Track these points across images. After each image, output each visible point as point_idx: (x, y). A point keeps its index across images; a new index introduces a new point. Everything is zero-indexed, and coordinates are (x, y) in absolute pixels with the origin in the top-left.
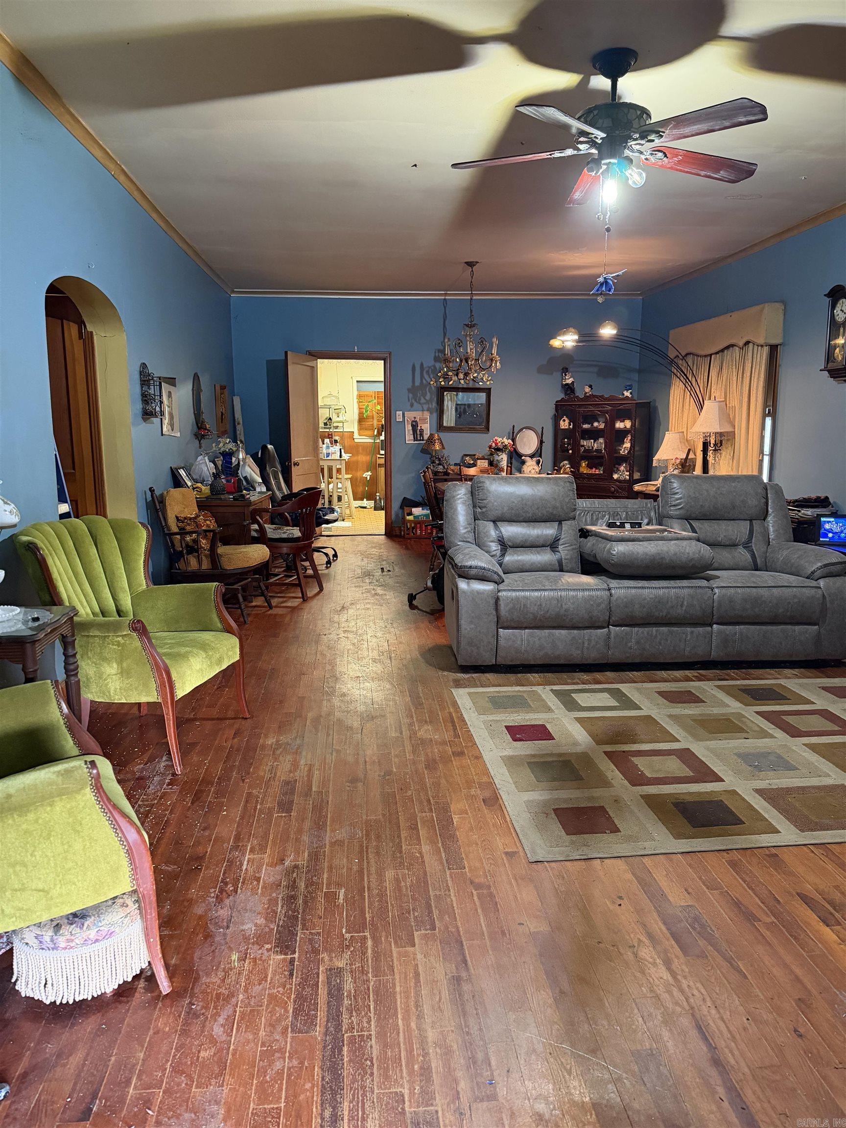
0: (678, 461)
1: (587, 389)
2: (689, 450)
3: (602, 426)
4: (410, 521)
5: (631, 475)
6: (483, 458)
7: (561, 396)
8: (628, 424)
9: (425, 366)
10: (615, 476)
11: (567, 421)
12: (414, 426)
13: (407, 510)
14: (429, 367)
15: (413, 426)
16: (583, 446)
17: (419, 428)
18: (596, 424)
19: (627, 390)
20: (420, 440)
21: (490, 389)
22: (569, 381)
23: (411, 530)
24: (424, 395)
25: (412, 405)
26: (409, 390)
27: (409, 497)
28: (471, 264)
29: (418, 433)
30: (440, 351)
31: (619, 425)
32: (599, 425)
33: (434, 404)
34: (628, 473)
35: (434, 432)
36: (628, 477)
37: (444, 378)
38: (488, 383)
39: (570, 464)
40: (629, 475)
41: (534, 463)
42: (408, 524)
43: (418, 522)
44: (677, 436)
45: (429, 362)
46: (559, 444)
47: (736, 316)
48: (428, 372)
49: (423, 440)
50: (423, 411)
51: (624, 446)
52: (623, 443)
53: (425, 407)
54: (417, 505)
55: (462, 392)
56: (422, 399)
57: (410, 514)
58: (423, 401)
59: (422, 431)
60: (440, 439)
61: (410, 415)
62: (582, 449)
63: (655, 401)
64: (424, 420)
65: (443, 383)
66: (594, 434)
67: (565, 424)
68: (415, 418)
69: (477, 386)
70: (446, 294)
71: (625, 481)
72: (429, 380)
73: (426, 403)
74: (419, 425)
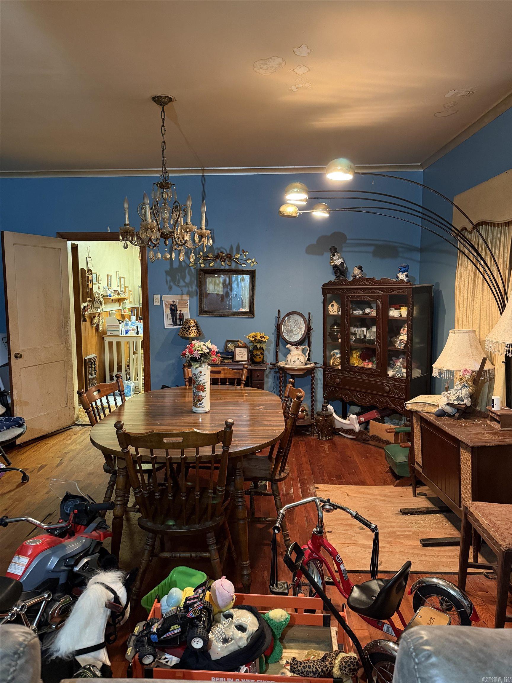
1: (357, 271)
2: (484, 360)
3: (374, 314)
5: (409, 373)
7: (332, 278)
8: (404, 312)
10: (390, 373)
11: (336, 306)
12: (173, 310)
15: (171, 310)
16: (355, 334)
17: (178, 312)
18: (367, 311)
19: (402, 272)
20: (180, 325)
21: (254, 271)
22: (338, 262)
24: (183, 278)
26: (167, 273)
28: (161, 101)
29: (178, 317)
31: (394, 313)
32: (370, 312)
33: (194, 288)
34: (405, 371)
36: (405, 375)
38: (252, 265)
39: (341, 353)
40: (407, 373)
41: (300, 352)
44: (466, 336)
46: (328, 330)
50: (182, 294)
51: (400, 338)
52: (398, 334)
53: (185, 290)
55: (223, 274)
56: (181, 281)
58: (182, 283)
59: (181, 315)
60: (197, 325)
61: (168, 299)
62: (353, 338)
64: (184, 304)
65: (203, 265)
66: (365, 322)
67: (334, 309)
68: (174, 302)
69: (240, 268)
70: (203, 171)
71: (401, 380)
73: (185, 286)
74: (179, 310)
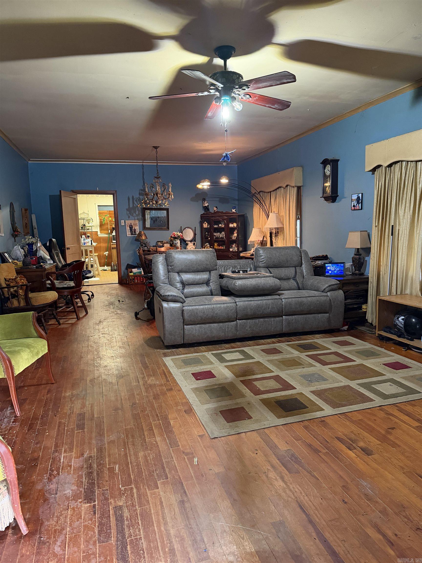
0: (259, 242)
1: (215, 209)
2: (264, 236)
3: (223, 226)
4: (131, 276)
5: (238, 249)
6: (167, 243)
7: (203, 212)
8: (235, 225)
9: (134, 198)
10: (231, 250)
11: (207, 224)
12: (131, 227)
13: (129, 270)
14: (137, 198)
15: (130, 227)
16: (215, 236)
17: (133, 228)
18: (220, 225)
19: (234, 209)
20: (134, 235)
21: (168, 209)
22: (206, 205)
23: (132, 280)
24: (135, 212)
25: (129, 217)
26: (127, 210)
27: (130, 263)
28: (156, 148)
29: (133, 231)
30: (141, 190)
31: (231, 225)
32: (222, 225)
33: (140, 217)
34: (237, 248)
35: (141, 230)
36: (237, 250)
37: (145, 203)
38: (167, 206)
39: (209, 244)
40: (237, 249)
41: (192, 244)
42: (131, 277)
43: (135, 276)
44: (258, 230)
45: (137, 196)
46: (204, 235)
47: (281, 173)
48: (136, 200)
49: (136, 235)
50: (135, 220)
51: (234, 235)
52: (233, 234)
53: (136, 218)
54: (134, 267)
55: (154, 210)
56: (134, 214)
57: (131, 272)
58: (134, 215)
59: (135, 230)
60: (144, 234)
61: (128, 222)
62: (215, 237)
63: (246, 214)
64: (135, 225)
65: (144, 206)
66: (220, 230)
67: (205, 225)
68: (131, 223)
69: (162, 207)
70: (143, 162)
71: (235, 252)
72: (137, 205)
73: (136, 216)
74: (133, 227)
